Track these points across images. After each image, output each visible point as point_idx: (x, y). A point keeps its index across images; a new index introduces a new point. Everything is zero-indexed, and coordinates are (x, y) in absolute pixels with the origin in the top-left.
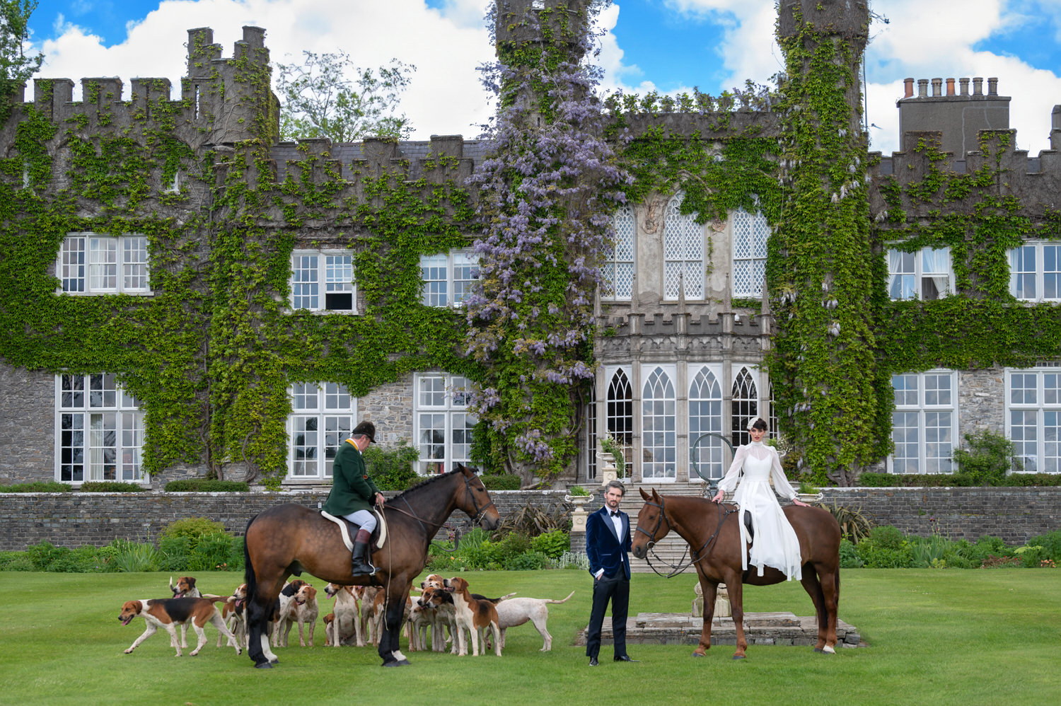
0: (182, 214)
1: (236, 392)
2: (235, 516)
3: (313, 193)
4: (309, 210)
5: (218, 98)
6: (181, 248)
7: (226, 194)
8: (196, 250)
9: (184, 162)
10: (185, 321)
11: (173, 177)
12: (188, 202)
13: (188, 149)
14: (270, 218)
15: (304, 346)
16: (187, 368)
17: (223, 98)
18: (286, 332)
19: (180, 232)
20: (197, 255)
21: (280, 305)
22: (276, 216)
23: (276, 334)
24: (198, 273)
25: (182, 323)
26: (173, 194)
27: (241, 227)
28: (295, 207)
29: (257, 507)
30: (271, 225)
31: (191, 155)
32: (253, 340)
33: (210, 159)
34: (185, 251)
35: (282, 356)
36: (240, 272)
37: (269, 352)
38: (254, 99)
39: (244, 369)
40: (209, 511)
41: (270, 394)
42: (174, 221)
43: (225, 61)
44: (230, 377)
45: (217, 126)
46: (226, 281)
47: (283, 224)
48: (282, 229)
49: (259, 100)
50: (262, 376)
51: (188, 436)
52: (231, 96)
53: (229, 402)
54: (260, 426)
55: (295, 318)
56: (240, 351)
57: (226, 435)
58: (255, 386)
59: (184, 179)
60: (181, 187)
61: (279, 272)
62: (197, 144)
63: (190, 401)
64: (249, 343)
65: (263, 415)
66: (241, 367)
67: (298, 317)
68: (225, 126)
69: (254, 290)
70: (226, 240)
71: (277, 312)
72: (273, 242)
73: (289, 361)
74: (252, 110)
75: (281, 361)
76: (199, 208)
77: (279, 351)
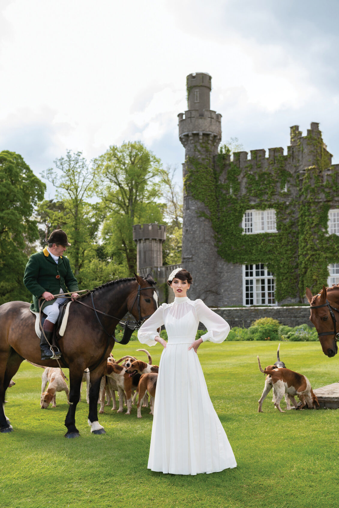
0: (288, 200)
1: (308, 268)
2: (284, 317)
3: (337, 186)
4: (335, 193)
5: (301, 152)
6: (287, 213)
7: (303, 190)
8: (294, 213)
9: (289, 179)
10: (289, 242)
11: (284, 185)
12: (290, 195)
13: (290, 174)
14: (320, 197)
15: (334, 249)
16: (291, 260)
17: (302, 152)
18: (327, 244)
19: (287, 207)
20: (294, 215)
21: (324, 233)
22: (322, 197)
23: (323, 245)
24: (294, 223)
25: (288, 242)
26: (284, 192)
27: (309, 203)
28: (329, 193)
29: (293, 313)
30: (320, 200)
31: (290, 175)
32: (314, 247)
33: (298, 177)
34: (289, 214)
35: (325, 253)
36: (308, 221)
37: (320, 252)
38: (315, 151)
39: (311, 259)
40: (274, 315)
41: (320, 269)
42: (285, 203)
43: (303, 137)
44: (305, 263)
45: (301, 163)
46: (303, 224)
47: (325, 200)
48: (325, 202)
49: (317, 151)
50: (318, 262)
51: (292, 287)
52: (306, 151)
53: (305, 273)
54: (317, 281)
55: (330, 237)
56: (309, 252)
57: (304, 286)
58: (316, 265)
59: (289, 186)
60: (288, 189)
61: (324, 219)
62: (294, 171)
63: (292, 273)
64: (312, 249)
65: (318, 277)
66: (309, 258)
67: (331, 237)
68: (303, 163)
69: (314, 227)
70: (303, 208)
71: (323, 236)
72: (321, 207)
73: (328, 255)
74: (314, 156)
75: (324, 256)
76: (294, 197)
77: (324, 251)
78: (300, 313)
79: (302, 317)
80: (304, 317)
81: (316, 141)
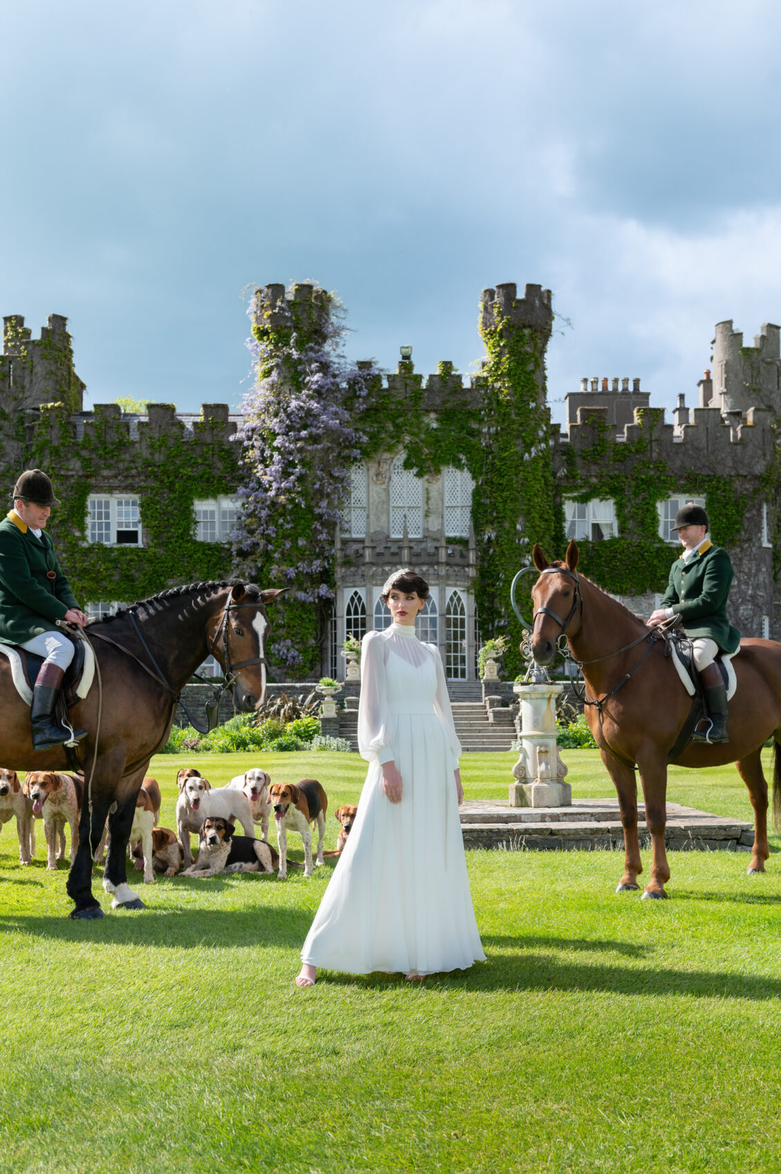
3: (105, 448)
4: (102, 462)
5: (27, 372)
7: (34, 449)
13: (3, 412)
14: (71, 467)
15: (99, 571)
17: (32, 372)
18: (84, 561)
21: (78, 539)
22: (74, 466)
23: (75, 563)
28: (90, 459)
30: (71, 473)
31: (4, 416)
33: (21, 421)
35: (79, 580)
38: (58, 373)
43: (34, 341)
45: (27, 394)
47: (81, 473)
48: (80, 477)
49: (62, 374)
52: (38, 369)
55: (91, 549)
61: (78, 512)
62: (11, 408)
67: (93, 549)
68: (34, 394)
69: (57, 526)
71: (76, 545)
72: (72, 487)
73: (86, 584)
74: (57, 382)
75: (79, 585)
76: (13, 461)
77: (78, 575)
81: (60, 354)
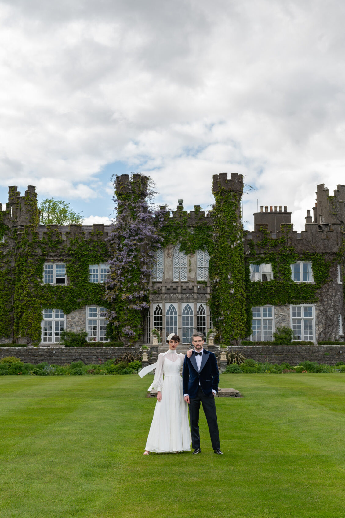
0: (6, 250)
1: (23, 312)
2: (24, 356)
3: (52, 243)
4: (50, 249)
5: (19, 210)
6: (5, 262)
7: (21, 243)
8: (10, 263)
9: (6, 232)
10: (6, 288)
11: (2, 237)
12: (7, 246)
13: (8, 228)
14: (37, 252)
15: (48, 296)
16: (6, 304)
17: (20, 210)
18: (41, 292)
19: (4, 257)
20: (11, 264)
21: (40, 282)
22: (39, 251)
23: (38, 292)
24: (10, 271)
25: (5, 288)
26: (2, 243)
27: (26, 255)
28: (45, 248)
29: (32, 353)
30: (37, 254)
31: (8, 229)
32: (30, 294)
33: (16, 231)
34: (6, 263)
35: (40, 300)
36: (26, 271)
37: (35, 298)
38: (32, 210)
39: (27, 304)
40: (15, 354)
41: (35, 313)
42: (2, 252)
43: (22, 197)
44: (21, 307)
45: (18, 220)
46: (21, 273)
47: (41, 254)
48: (41, 255)
49: (33, 211)
50: (33, 307)
51: (6, 328)
52: (23, 209)
53: (21, 316)
54: (32, 324)
55: (45, 286)
56: (25, 298)
57: (20, 328)
58: (31, 310)
59: (6, 238)
60: (5, 241)
61: (39, 270)
62: (11, 226)
63: (7, 315)
64: (29, 295)
65: (33, 320)
66: (25, 304)
67: (46, 286)
68: (21, 220)
69: (30, 277)
70: (21, 259)
71: (38, 285)
72: (37, 260)
73: (43, 301)
74: (31, 214)
75: (39, 302)
76: (11, 248)
77: (39, 298)
78: (38, 353)
79: (40, 356)
80: (42, 356)
81: (33, 202)
